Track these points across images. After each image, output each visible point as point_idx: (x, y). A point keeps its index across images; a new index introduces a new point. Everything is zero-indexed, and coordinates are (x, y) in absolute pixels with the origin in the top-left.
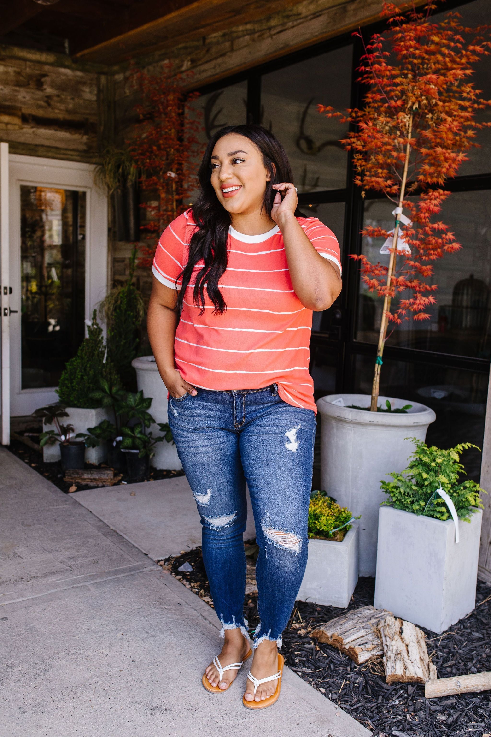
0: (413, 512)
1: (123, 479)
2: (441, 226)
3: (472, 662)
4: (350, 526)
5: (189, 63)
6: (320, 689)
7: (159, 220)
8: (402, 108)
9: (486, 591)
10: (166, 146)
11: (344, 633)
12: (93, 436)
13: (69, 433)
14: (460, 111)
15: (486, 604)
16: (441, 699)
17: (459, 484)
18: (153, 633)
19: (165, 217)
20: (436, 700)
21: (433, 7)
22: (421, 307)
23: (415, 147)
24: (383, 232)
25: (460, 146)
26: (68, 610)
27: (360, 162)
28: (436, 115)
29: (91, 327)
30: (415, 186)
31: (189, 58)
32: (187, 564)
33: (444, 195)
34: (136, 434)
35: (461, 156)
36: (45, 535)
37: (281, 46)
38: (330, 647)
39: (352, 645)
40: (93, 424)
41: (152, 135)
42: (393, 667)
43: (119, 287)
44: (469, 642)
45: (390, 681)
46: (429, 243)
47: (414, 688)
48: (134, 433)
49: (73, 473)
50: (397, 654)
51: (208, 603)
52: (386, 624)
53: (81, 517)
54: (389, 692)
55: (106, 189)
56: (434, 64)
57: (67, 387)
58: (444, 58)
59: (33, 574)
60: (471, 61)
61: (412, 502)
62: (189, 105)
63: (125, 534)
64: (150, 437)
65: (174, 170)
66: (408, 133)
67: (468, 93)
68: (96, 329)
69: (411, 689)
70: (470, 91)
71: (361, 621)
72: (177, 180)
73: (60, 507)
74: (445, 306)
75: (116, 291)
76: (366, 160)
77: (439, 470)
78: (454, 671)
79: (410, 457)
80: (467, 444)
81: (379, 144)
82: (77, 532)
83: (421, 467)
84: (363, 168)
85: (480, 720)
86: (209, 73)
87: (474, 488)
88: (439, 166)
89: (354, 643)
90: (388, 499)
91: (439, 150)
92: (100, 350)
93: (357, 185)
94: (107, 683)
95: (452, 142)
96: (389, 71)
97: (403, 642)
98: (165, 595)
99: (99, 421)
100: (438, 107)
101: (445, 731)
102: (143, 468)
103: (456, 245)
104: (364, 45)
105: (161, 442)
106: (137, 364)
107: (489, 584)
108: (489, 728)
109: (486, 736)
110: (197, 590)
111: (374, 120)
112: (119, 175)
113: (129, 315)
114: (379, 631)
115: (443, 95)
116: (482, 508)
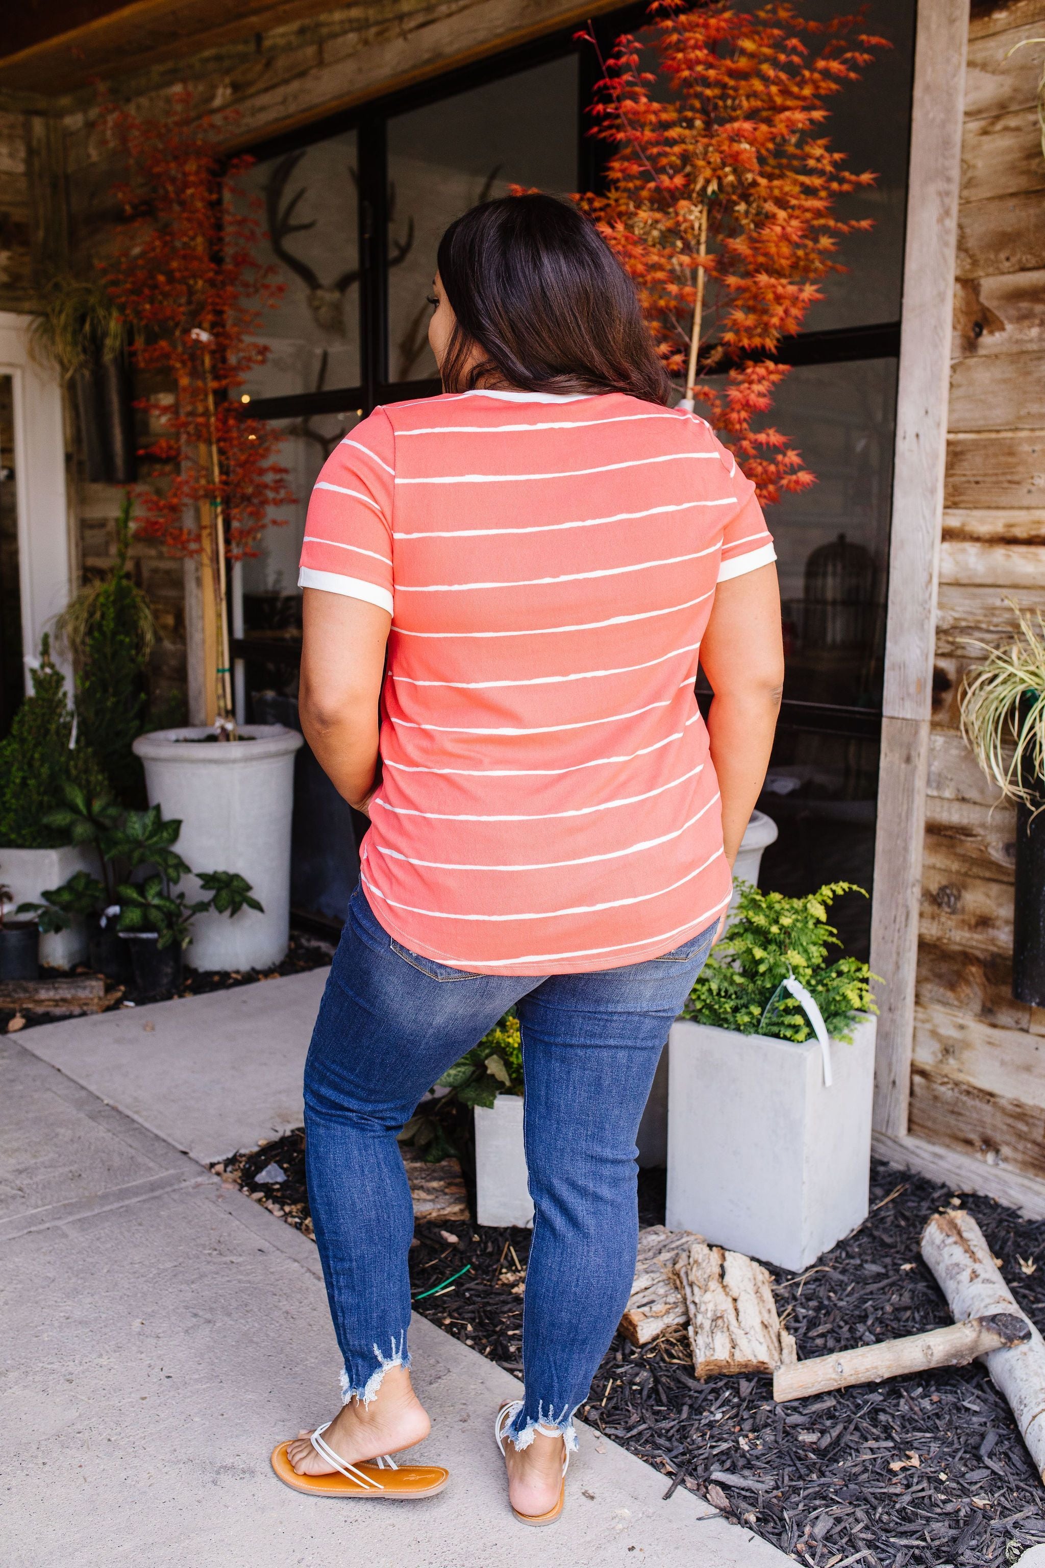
0: (738, 1029)
1: (125, 997)
2: (773, 437)
3: (865, 1322)
5: (229, 91)
7: (178, 439)
8: (685, 193)
9: (889, 1179)
10: (186, 274)
12: (55, 908)
13: (3, 903)
14: (803, 196)
15: (891, 1205)
16: (805, 1401)
17: (827, 967)
18: (208, 1316)
19: (191, 429)
20: (796, 1404)
23: (715, 274)
25: (807, 269)
26: (20, 1282)
28: (754, 205)
29: (40, 673)
30: (717, 354)
31: (227, 80)
32: (273, 1168)
33: (776, 372)
34: (150, 898)
35: (809, 291)
37: (426, 56)
40: (54, 881)
41: (153, 249)
42: (708, 1345)
43: (97, 583)
44: (858, 1283)
45: (703, 1373)
47: (752, 1384)
48: (145, 897)
49: (15, 991)
50: (715, 1320)
52: (691, 1260)
53: (38, 1083)
54: (702, 1396)
55: (57, 367)
56: (748, 97)
58: (767, 87)
60: (822, 92)
61: (736, 1010)
62: (231, 183)
63: (137, 1112)
64: (180, 904)
65: (206, 325)
66: (698, 243)
67: (818, 160)
68: (51, 676)
69: (745, 1387)
70: (822, 156)
72: (213, 347)
74: (791, 601)
75: (90, 592)
77: (787, 941)
78: (831, 1343)
80: (841, 884)
81: (640, 268)
82: (30, 1116)
83: (749, 937)
85: (883, 1436)
86: (272, 114)
87: (858, 974)
88: (765, 311)
91: (763, 278)
92: (62, 720)
94: (114, 1426)
95: (788, 262)
96: (655, 113)
97: (727, 1294)
98: (229, 1235)
99: (68, 874)
100: (758, 189)
101: (815, 1463)
102: (169, 970)
103: (804, 477)
104: (601, 60)
105: (205, 914)
106: (144, 747)
107: (896, 1166)
108: (902, 1450)
109: (896, 1466)
110: (297, 1220)
111: (627, 217)
112: (85, 337)
113: (122, 642)
114: (678, 1275)
115: (768, 164)
116: (875, 1014)
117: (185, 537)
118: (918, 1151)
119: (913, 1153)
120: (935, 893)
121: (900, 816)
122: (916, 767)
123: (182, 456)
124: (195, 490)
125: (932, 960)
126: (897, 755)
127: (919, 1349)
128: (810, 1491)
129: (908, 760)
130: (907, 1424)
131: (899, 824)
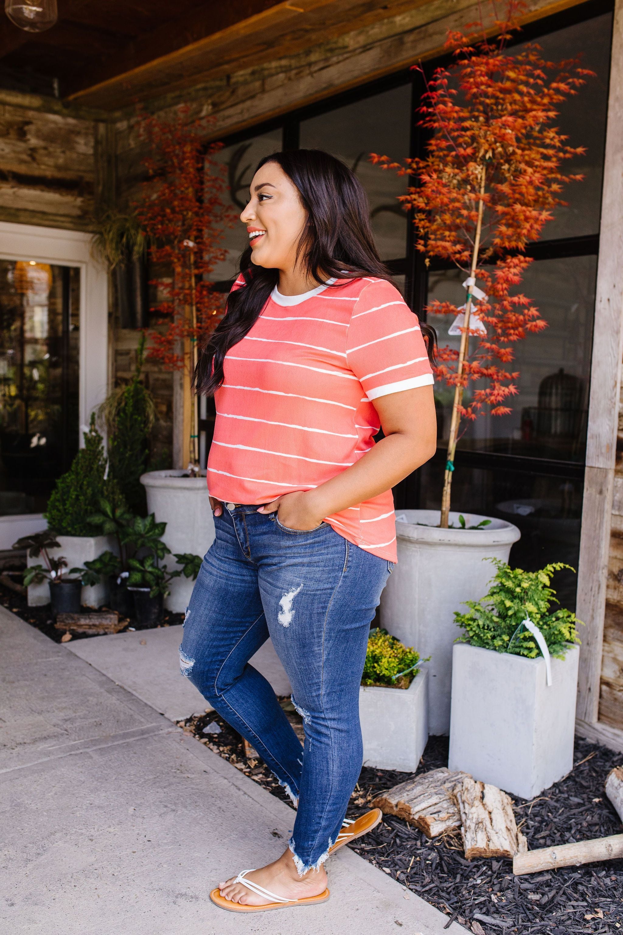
0: (495, 649)
1: (130, 625)
2: (523, 299)
3: (570, 832)
4: (417, 671)
5: (210, 107)
6: (384, 869)
7: (173, 301)
8: (473, 157)
9: (586, 748)
10: (182, 208)
11: (412, 800)
12: (90, 572)
13: (61, 568)
14: (542, 160)
15: (587, 764)
16: (532, 875)
17: (550, 615)
18: (174, 807)
19: (181, 297)
20: (527, 877)
21: (508, 37)
22: (500, 398)
23: (489, 204)
24: (452, 307)
25: (544, 203)
26: (65, 782)
27: (422, 222)
28: (513, 166)
29: (89, 435)
30: (490, 252)
31: (210, 101)
32: (213, 724)
33: (526, 262)
34: (146, 567)
35: (545, 215)
36: (32, 693)
37: (324, 86)
38: (395, 818)
39: (422, 814)
40: (91, 556)
41: (164, 195)
42: (473, 839)
43: (124, 386)
44: (566, 808)
45: (470, 856)
46: (509, 320)
47: (500, 864)
48: (143, 566)
49: (66, 619)
50: (478, 824)
51: (241, 770)
52: (464, 788)
53: (78, 671)
54: (469, 869)
55: (106, 263)
56: (511, 104)
57: (59, 510)
58: (522, 98)
59: (19, 740)
60: (555, 101)
61: (494, 638)
62: (210, 158)
63: (135, 690)
64: (164, 571)
65: (192, 238)
66: (480, 187)
67: (552, 139)
68: (95, 437)
69: (496, 865)
70: (554, 137)
71: (433, 785)
72: (196, 250)
73: (51, 659)
74: (530, 408)
75: (119, 391)
76: (430, 221)
77: (526, 597)
78: (549, 842)
79: (490, 581)
80: (559, 564)
81: (446, 200)
82: (73, 689)
83: (503, 594)
84: (426, 230)
85: (581, 899)
86: (235, 120)
87: (568, 619)
88: (519, 227)
89: (424, 812)
90: (464, 635)
91: (518, 207)
92: (100, 463)
93: (419, 251)
94: (116, 867)
95: (533, 198)
96: (456, 112)
97: (485, 809)
98: (187, 762)
99: (99, 553)
100: (516, 156)
101: (538, 913)
102: (156, 611)
103: (541, 323)
104: (425, 81)
105: (178, 578)
106: (147, 480)
107: (590, 741)
108: (592, 907)
109: (588, 917)
110: (227, 755)
111: (439, 172)
112: (123, 245)
113: (136, 420)
114: (456, 797)
115: (522, 143)
116: (578, 644)
117: (175, 359)
118: (604, 732)
119: (601, 733)
120: (616, 573)
121: (595, 526)
122: (605, 497)
123: (176, 312)
124: (182, 331)
125: (614, 615)
126: (594, 490)
127: (604, 846)
128: (535, 928)
129: (601, 492)
130: (596, 893)
131: (595, 531)
